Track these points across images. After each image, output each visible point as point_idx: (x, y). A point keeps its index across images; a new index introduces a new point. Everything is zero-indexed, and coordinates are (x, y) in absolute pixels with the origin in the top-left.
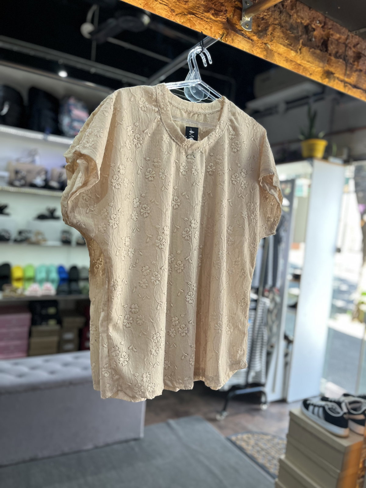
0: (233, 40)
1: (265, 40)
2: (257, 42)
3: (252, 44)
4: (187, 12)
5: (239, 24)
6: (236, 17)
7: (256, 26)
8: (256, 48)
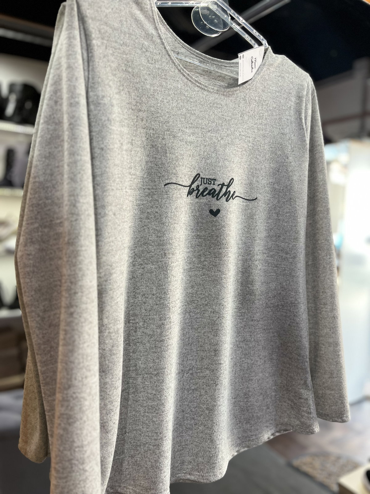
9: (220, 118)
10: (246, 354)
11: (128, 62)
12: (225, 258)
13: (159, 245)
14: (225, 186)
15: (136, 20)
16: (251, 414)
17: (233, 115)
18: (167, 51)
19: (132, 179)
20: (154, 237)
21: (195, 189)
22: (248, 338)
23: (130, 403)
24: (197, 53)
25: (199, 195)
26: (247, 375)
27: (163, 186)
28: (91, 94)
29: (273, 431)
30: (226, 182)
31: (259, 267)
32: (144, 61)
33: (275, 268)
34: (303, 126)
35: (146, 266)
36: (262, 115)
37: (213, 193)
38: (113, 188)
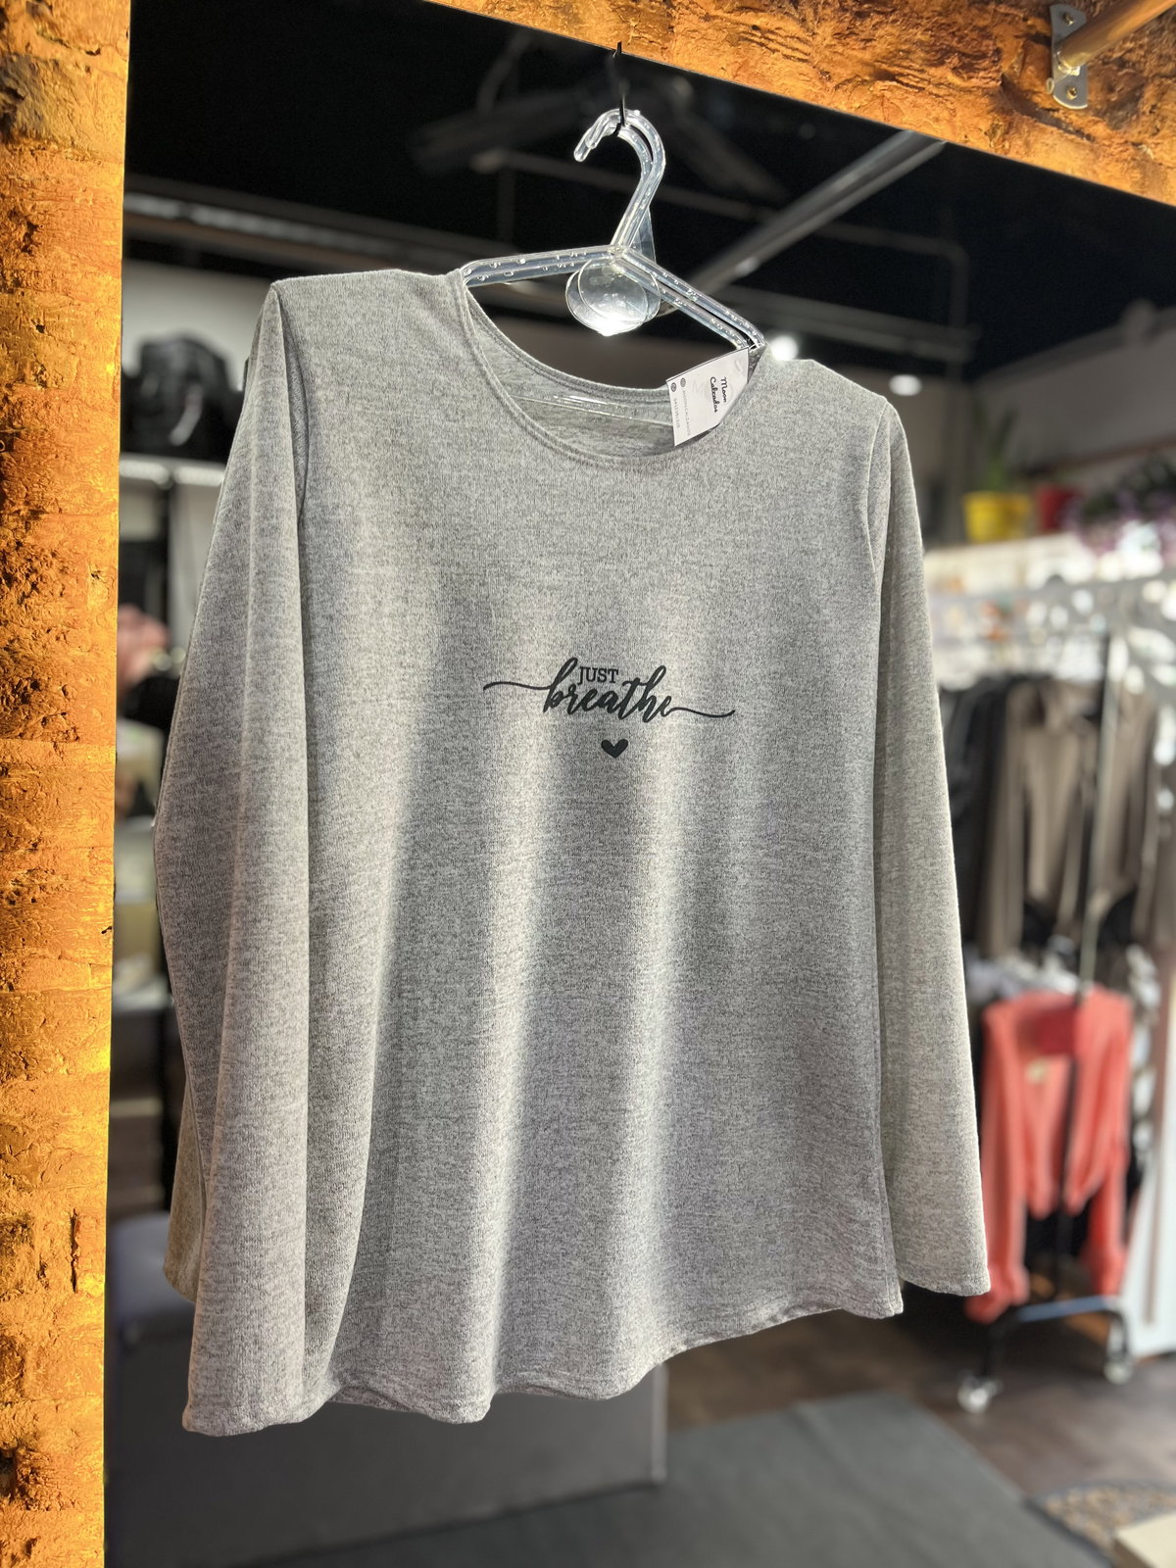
0: (1027, 144)
1: (1133, 134)
2: (1107, 143)
3: (1092, 150)
4: (870, 75)
5: (1043, 89)
6: (1031, 68)
7: (1102, 90)
8: (1106, 160)
9: (629, 527)
10: (706, 1098)
11: (399, 424)
12: (640, 857)
13: (469, 822)
14: (642, 684)
15: (420, 331)
16: (720, 1251)
17: (666, 516)
18: (492, 389)
19: (407, 677)
20: (458, 805)
21: (565, 693)
22: (714, 1056)
23: (399, 1181)
24: (574, 382)
25: (574, 706)
26: (710, 1151)
27: (481, 690)
28: (310, 503)
29: (786, 1303)
30: (645, 675)
31: (742, 882)
32: (436, 416)
33: (787, 886)
34: (861, 530)
35: (439, 869)
36: (745, 509)
37: (609, 702)
38: (354, 699)
